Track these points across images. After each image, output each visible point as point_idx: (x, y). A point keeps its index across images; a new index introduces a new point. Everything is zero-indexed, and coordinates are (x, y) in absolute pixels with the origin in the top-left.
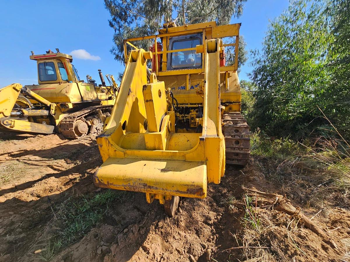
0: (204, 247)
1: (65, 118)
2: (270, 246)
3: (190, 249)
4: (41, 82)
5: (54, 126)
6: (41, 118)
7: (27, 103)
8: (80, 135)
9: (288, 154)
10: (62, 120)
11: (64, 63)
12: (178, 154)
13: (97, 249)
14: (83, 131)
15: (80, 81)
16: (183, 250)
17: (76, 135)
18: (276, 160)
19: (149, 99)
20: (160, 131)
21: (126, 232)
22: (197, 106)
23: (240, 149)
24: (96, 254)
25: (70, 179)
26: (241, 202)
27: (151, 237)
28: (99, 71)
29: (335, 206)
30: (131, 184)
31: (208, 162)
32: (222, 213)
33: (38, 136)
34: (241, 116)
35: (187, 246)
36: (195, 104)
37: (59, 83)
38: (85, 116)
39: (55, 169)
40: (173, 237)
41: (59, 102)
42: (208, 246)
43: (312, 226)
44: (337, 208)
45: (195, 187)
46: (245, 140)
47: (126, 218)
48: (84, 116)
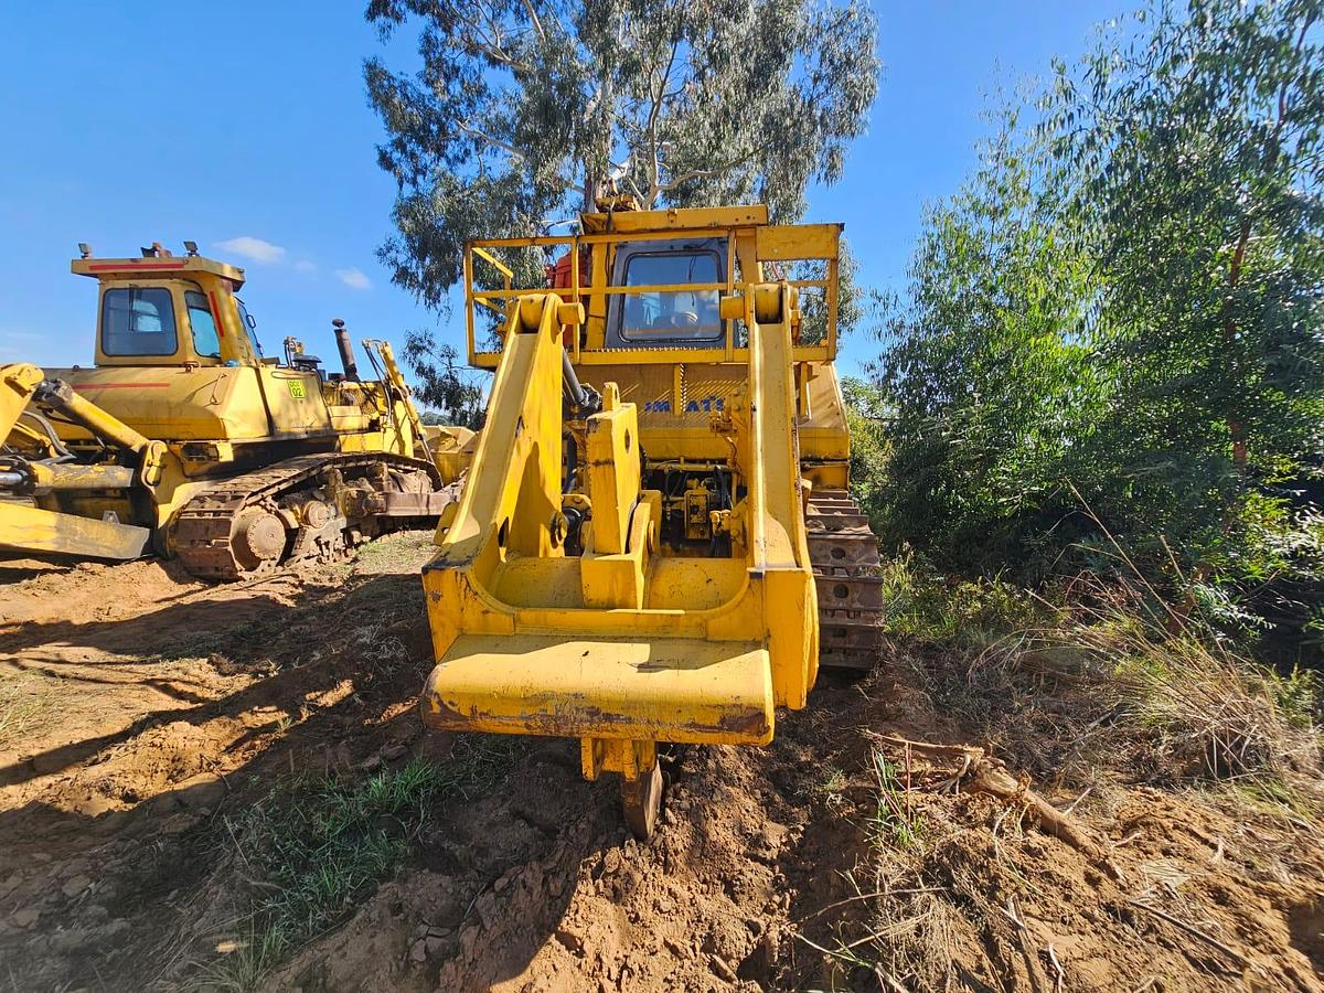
0: (753, 928)
1: (200, 499)
2: (949, 883)
3: (710, 938)
4: (105, 360)
5: (146, 531)
6: (92, 497)
7: (44, 438)
8: (252, 563)
9: (1002, 628)
10: (183, 508)
11: (212, 293)
12: (683, 621)
13: (408, 949)
14: (266, 551)
15: (267, 362)
16: (689, 943)
17: (238, 565)
18: (964, 649)
19: (602, 459)
20: (627, 551)
21: (502, 889)
22: (711, 467)
23: (852, 614)
24: (409, 964)
25: (247, 728)
26: (863, 781)
27: (583, 906)
28: (338, 323)
29: (1136, 781)
30: (551, 711)
31: (770, 642)
32: (803, 825)
33: (83, 569)
34: (850, 504)
35: (701, 932)
36: (703, 461)
37: (186, 365)
38: (280, 492)
39: (180, 696)
40: (654, 906)
41: (181, 437)
42: (768, 926)
43: (1062, 825)
44: (1139, 788)
45: (744, 709)
46: (866, 582)
47: (491, 850)
48: (274, 490)
